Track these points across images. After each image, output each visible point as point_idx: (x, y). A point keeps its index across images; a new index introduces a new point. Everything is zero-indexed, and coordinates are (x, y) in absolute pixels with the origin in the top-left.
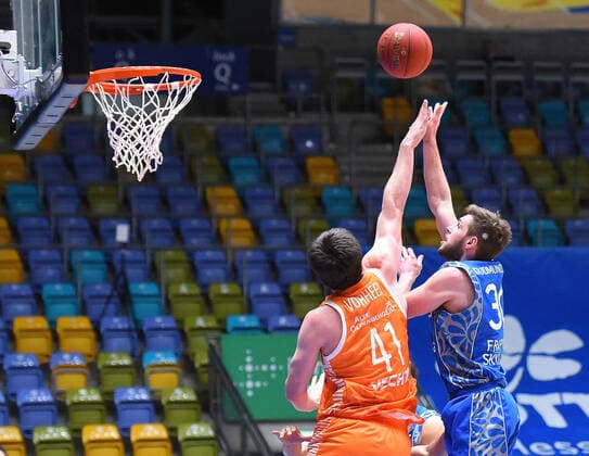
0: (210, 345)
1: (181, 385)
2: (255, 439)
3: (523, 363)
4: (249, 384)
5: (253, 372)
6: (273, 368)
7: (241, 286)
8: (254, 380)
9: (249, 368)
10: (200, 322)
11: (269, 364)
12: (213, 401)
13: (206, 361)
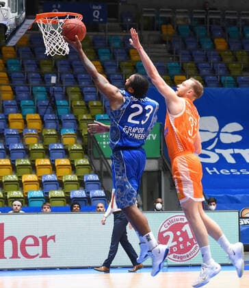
1: (76, 143)
3: (218, 136)
4: (104, 143)
5: (106, 138)
7: (102, 102)
8: (106, 141)
9: (104, 136)
10: (85, 117)
12: (89, 150)
13: (86, 133)
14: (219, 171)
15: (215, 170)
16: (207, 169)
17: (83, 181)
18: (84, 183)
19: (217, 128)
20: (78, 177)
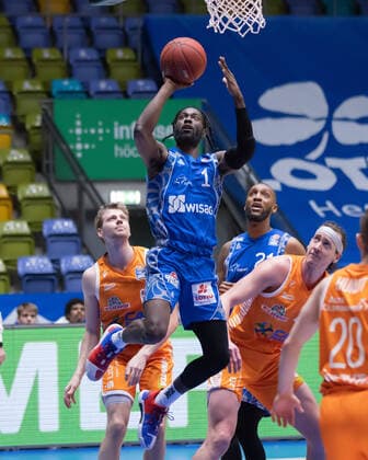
0: (44, 110)
1: (13, 147)
2: (90, 197)
3: (328, 127)
4: (79, 146)
5: (83, 135)
6: (101, 131)
7: (62, 51)
8: (83, 142)
9: (79, 131)
10: (27, 86)
11: (97, 127)
12: (45, 162)
13: (38, 124)
14: (339, 209)
15: (330, 206)
16: (313, 204)
17: (41, 233)
18: (45, 240)
19: (323, 109)
20: (30, 224)
